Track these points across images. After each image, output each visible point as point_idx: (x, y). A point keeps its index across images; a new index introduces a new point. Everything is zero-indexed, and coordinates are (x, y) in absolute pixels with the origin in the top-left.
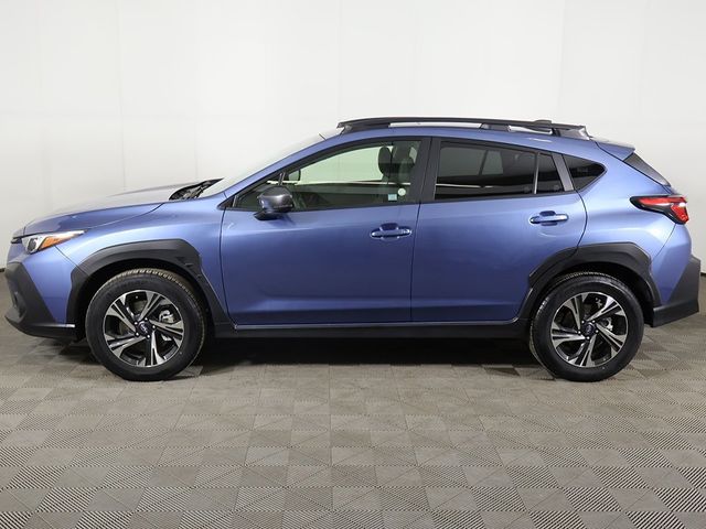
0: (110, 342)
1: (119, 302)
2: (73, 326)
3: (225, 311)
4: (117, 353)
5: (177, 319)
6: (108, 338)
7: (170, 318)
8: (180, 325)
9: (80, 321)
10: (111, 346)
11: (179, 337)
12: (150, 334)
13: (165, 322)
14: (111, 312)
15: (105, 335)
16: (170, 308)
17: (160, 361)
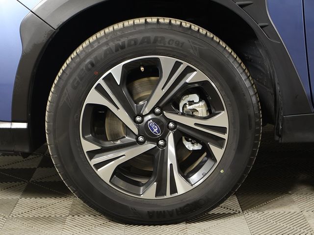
0: (92, 154)
1: (110, 79)
2: (24, 126)
3: (307, 92)
4: (105, 173)
5: (213, 109)
6: (88, 146)
7: (201, 108)
8: (222, 119)
9: (35, 116)
10: (93, 162)
11: (219, 142)
12: (164, 137)
13: (191, 114)
14: (94, 97)
15: (83, 141)
16: (202, 90)
17: (182, 187)
